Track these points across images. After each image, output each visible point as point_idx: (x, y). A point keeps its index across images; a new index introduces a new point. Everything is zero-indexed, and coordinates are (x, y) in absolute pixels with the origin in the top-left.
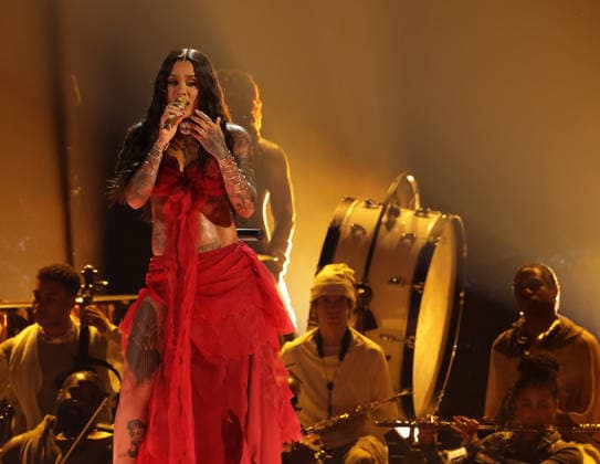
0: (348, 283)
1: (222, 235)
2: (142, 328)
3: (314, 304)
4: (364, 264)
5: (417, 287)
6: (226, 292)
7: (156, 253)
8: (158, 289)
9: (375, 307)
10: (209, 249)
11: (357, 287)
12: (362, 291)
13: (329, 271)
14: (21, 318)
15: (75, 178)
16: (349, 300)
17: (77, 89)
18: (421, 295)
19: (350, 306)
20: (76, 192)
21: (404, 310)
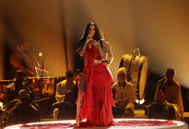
0: (125, 71)
1: (98, 61)
2: (82, 81)
3: (118, 76)
4: (129, 67)
5: (140, 72)
6: (100, 73)
7: (85, 65)
8: (85, 73)
9: (131, 76)
10: (96, 64)
11: (127, 72)
12: (128, 73)
13: (121, 69)
14: (57, 80)
15: (68, 50)
16: (125, 75)
17: (68, 32)
18: (141, 74)
19: (126, 76)
20: (68, 53)
21: (137, 77)
